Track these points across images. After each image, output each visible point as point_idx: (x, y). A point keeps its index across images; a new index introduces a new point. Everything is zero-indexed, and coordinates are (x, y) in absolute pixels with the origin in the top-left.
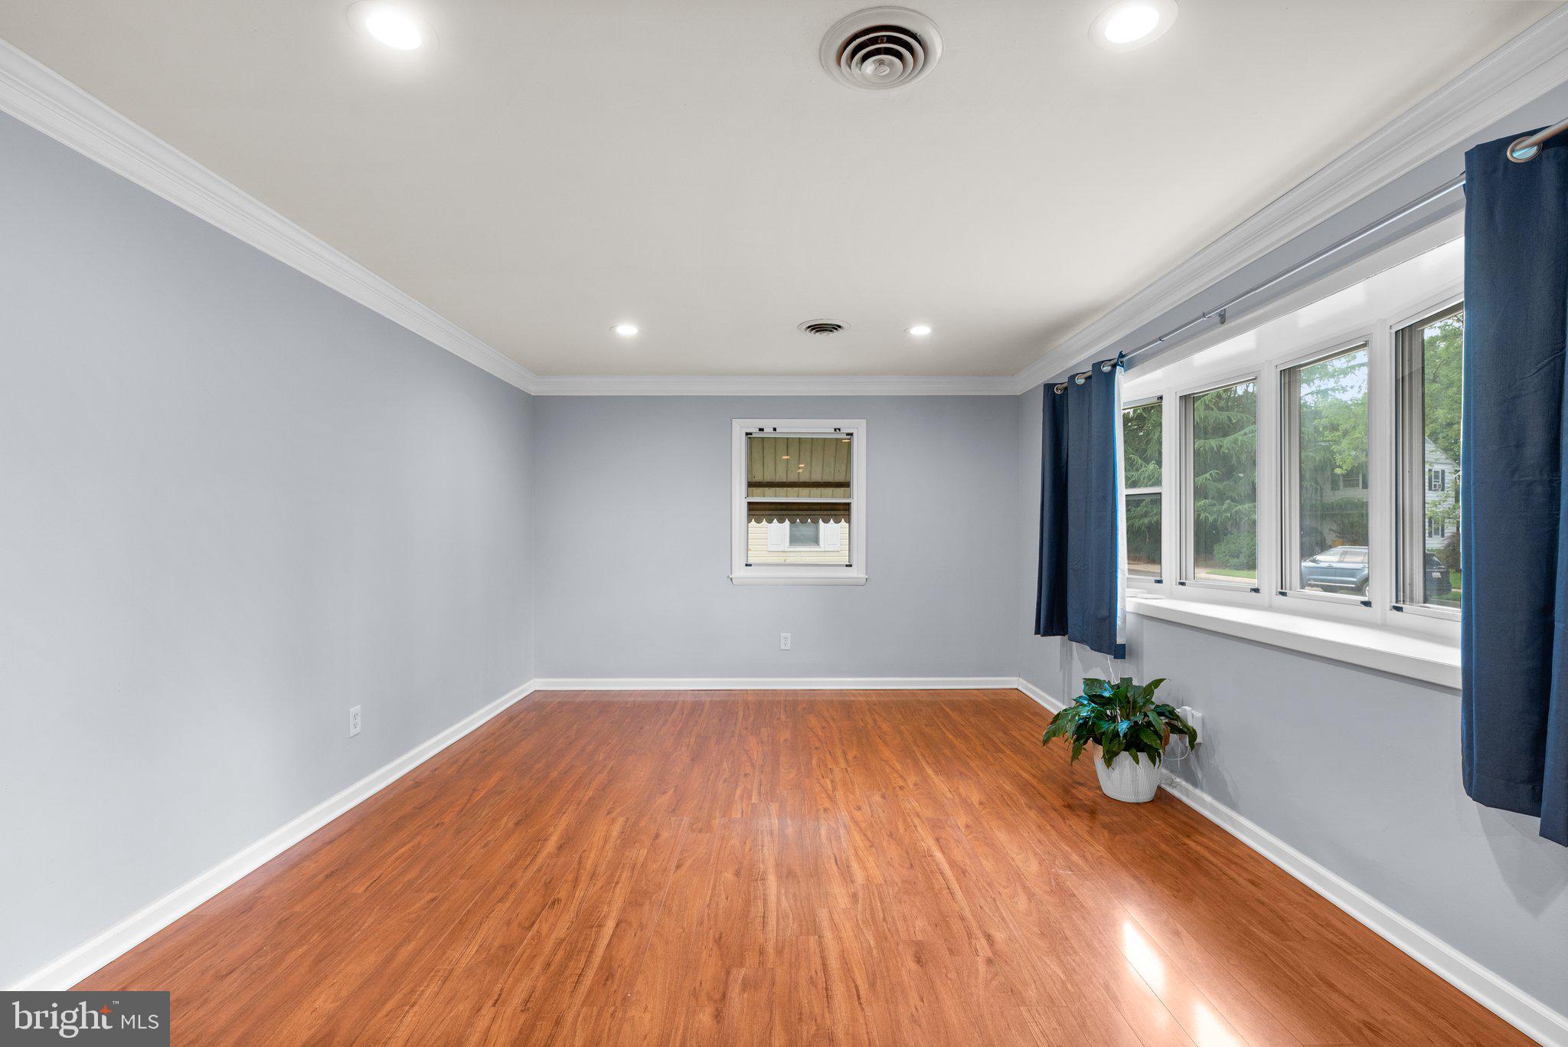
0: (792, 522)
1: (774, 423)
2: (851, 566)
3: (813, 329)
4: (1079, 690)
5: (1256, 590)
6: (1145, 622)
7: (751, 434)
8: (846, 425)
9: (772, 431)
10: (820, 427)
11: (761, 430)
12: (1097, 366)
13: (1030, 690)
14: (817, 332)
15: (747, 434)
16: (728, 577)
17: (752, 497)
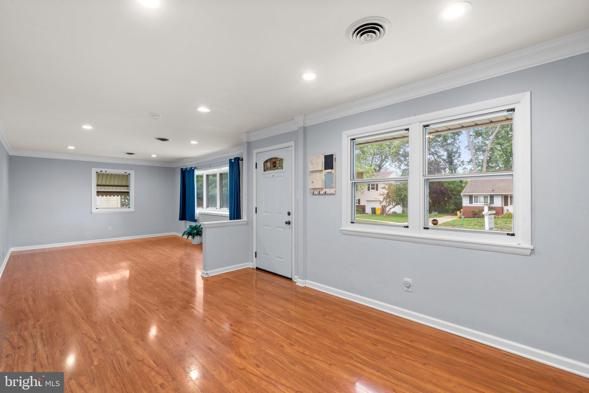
0: (121, 196)
1: (106, 170)
2: (130, 208)
3: (127, 154)
4: (188, 227)
7: (98, 172)
8: (128, 172)
9: (105, 172)
10: (122, 172)
11: (101, 171)
12: (191, 168)
13: (178, 234)
14: (129, 154)
15: (96, 172)
16: (91, 212)
17: (97, 189)
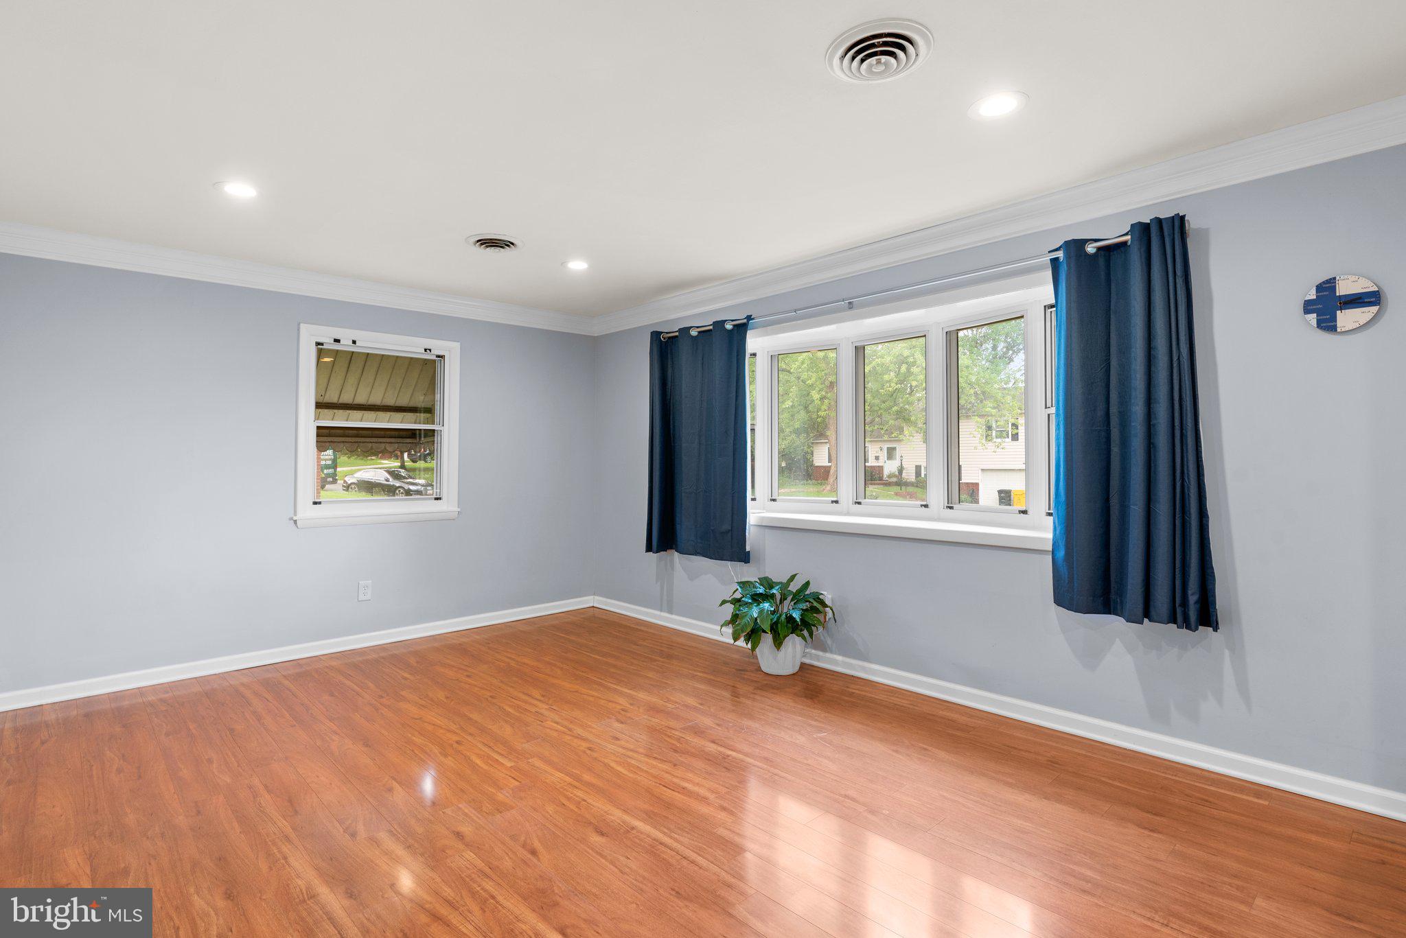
1: (360, 335)
2: (440, 499)
3: (482, 244)
5: (836, 502)
6: (767, 530)
7: (322, 344)
8: (438, 346)
9: (351, 343)
10: (410, 345)
11: (337, 341)
12: (720, 323)
14: (487, 247)
15: (318, 344)
16: (291, 519)
17: (317, 418)
